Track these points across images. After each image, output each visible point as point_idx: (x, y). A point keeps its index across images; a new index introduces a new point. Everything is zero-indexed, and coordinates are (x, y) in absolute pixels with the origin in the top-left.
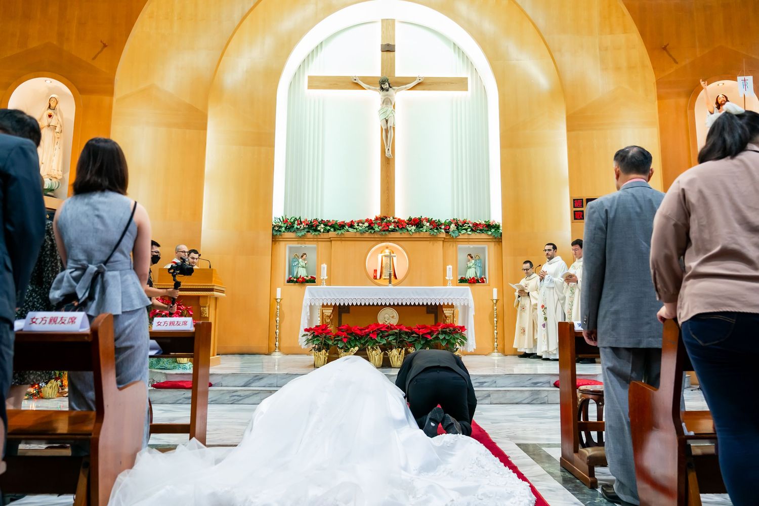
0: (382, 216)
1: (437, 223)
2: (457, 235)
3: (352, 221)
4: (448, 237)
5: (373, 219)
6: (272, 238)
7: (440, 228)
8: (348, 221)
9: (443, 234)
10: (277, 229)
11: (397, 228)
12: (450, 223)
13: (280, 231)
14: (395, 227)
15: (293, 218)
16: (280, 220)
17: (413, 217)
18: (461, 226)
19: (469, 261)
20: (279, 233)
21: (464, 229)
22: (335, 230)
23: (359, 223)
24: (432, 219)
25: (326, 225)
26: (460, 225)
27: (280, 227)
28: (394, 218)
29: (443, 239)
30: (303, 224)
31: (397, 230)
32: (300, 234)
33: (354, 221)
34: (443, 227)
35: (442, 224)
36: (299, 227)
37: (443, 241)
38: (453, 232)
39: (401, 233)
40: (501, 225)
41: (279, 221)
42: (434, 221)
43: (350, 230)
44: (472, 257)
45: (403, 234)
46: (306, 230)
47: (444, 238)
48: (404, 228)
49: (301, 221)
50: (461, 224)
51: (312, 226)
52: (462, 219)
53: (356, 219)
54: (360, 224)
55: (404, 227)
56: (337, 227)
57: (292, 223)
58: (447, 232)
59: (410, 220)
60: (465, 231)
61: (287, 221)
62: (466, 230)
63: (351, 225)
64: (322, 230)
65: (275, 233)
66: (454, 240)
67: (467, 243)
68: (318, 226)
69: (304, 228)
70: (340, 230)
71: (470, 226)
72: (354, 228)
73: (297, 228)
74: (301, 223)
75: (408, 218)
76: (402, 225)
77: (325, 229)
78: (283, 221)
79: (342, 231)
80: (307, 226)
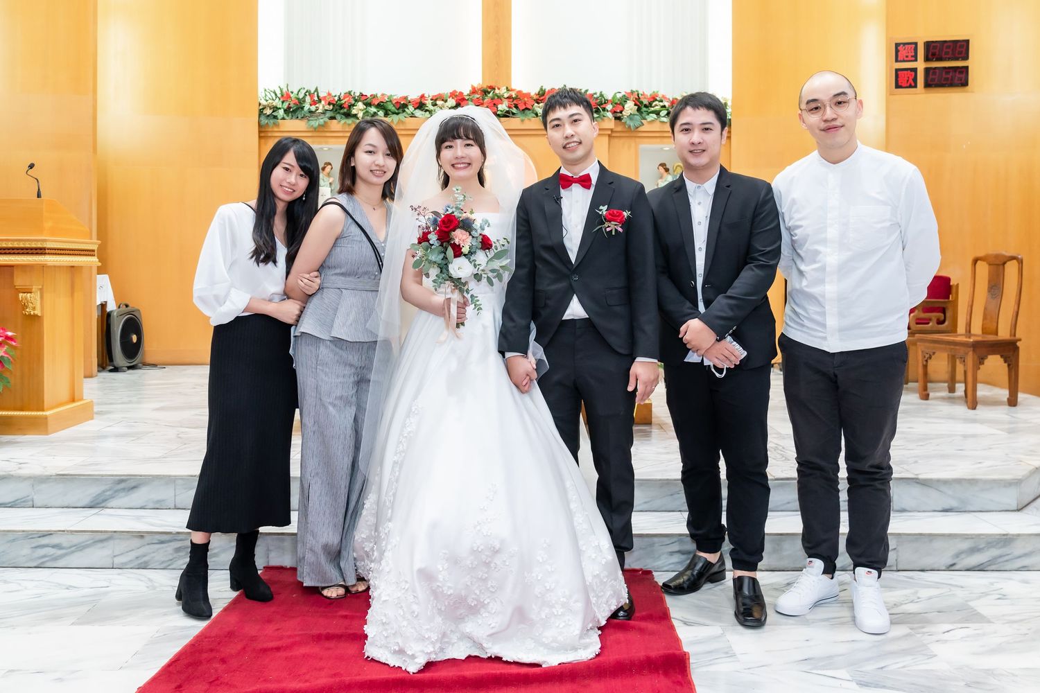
0: (485, 86)
1: (597, 99)
2: (637, 124)
3: (423, 96)
4: (619, 129)
5: (466, 91)
6: (260, 132)
7: (604, 109)
8: (414, 96)
9: (609, 122)
10: (268, 112)
11: (514, 110)
12: (625, 99)
13: (275, 117)
14: (509, 107)
15: (303, 92)
16: (276, 95)
17: (547, 88)
18: (646, 106)
19: (661, 178)
20: (272, 121)
21: (653, 112)
22: (386, 115)
23: (436, 100)
24: (587, 91)
25: (368, 105)
26: (644, 106)
27: (275, 109)
28: (508, 90)
29: (609, 132)
30: (323, 102)
31: (513, 114)
32: (315, 123)
33: (426, 95)
34: (609, 107)
35: (606, 102)
36: (313, 108)
37: (609, 136)
38: (631, 116)
39: (522, 121)
40: (729, 103)
41: (274, 98)
42: (592, 95)
43: (418, 113)
44: (667, 170)
45: (526, 121)
46: (329, 114)
47: (612, 130)
48: (529, 109)
49: (318, 97)
50: (645, 102)
51: (341, 107)
52: (648, 93)
53: (430, 92)
54: (438, 102)
55: (530, 107)
56: (391, 107)
57: (298, 99)
58: (618, 118)
59: (542, 93)
60: (654, 116)
61: (289, 97)
62: (658, 113)
63: (421, 106)
64: (360, 115)
65: (264, 121)
66: (632, 133)
67: (658, 140)
68: (353, 105)
69: (326, 111)
70: (397, 114)
71: (664, 106)
72: (426, 111)
73: (311, 112)
74: (320, 101)
75: (537, 90)
76: (525, 104)
77: (366, 113)
78: (282, 96)
79: (401, 116)
80: (331, 107)
